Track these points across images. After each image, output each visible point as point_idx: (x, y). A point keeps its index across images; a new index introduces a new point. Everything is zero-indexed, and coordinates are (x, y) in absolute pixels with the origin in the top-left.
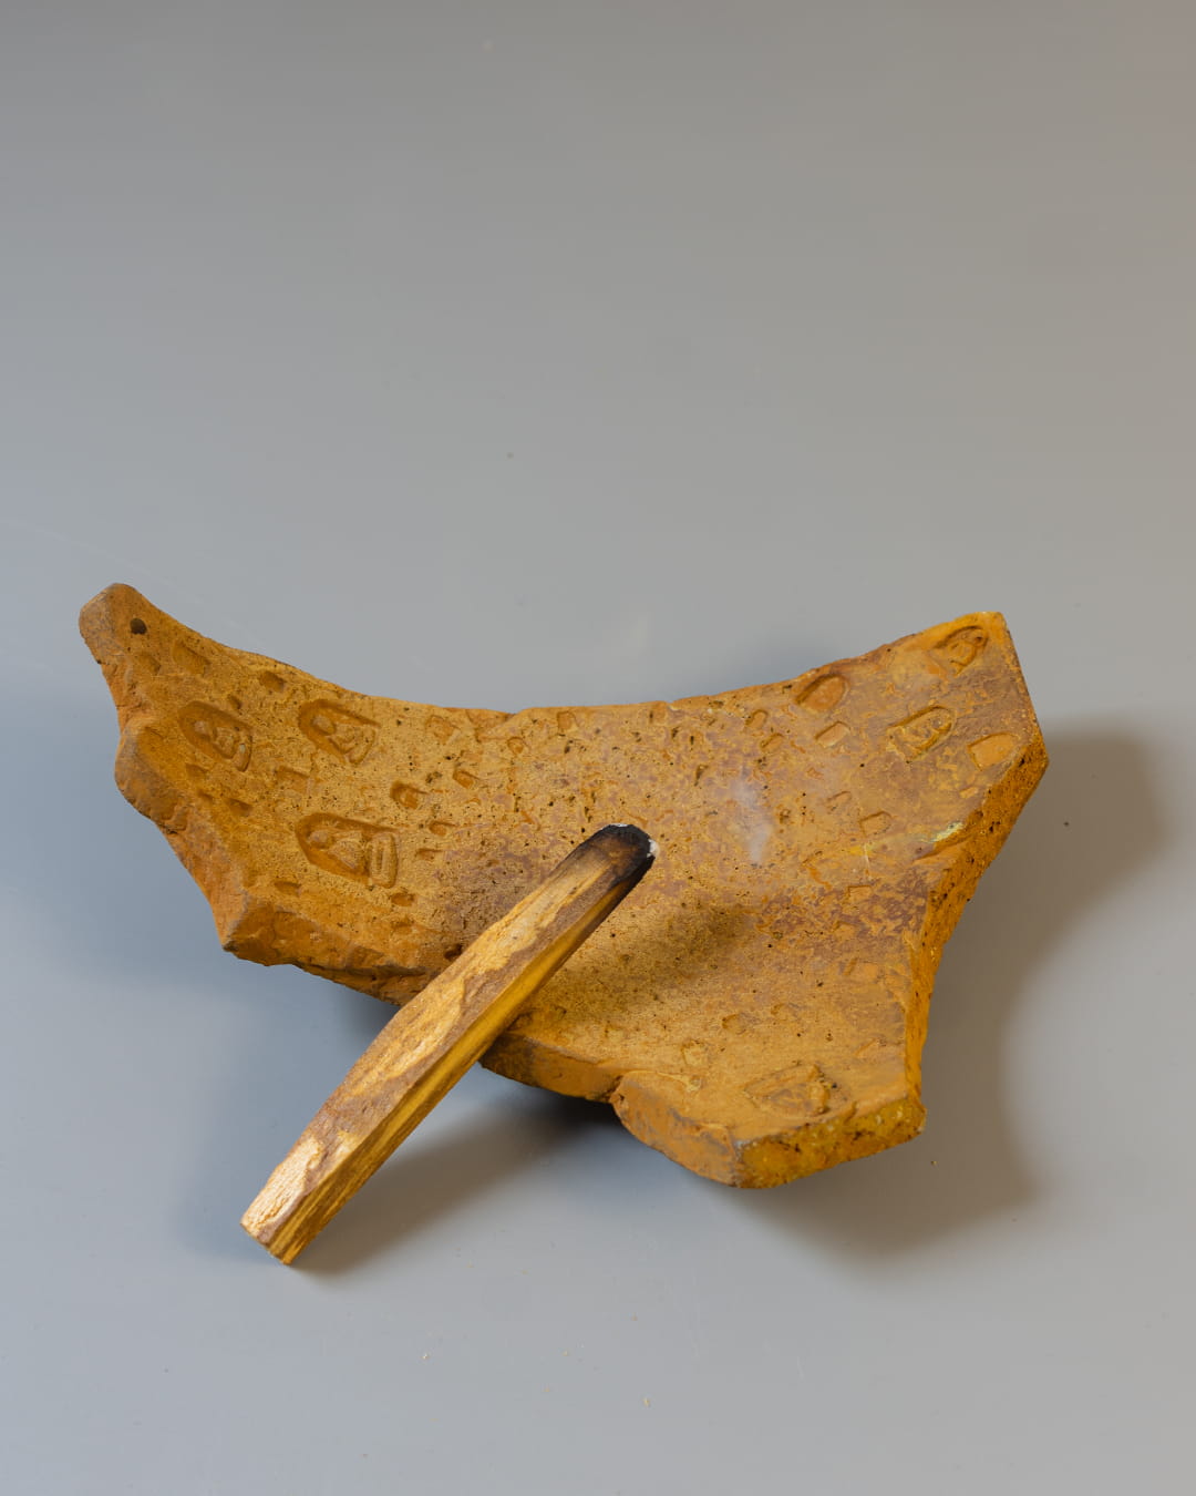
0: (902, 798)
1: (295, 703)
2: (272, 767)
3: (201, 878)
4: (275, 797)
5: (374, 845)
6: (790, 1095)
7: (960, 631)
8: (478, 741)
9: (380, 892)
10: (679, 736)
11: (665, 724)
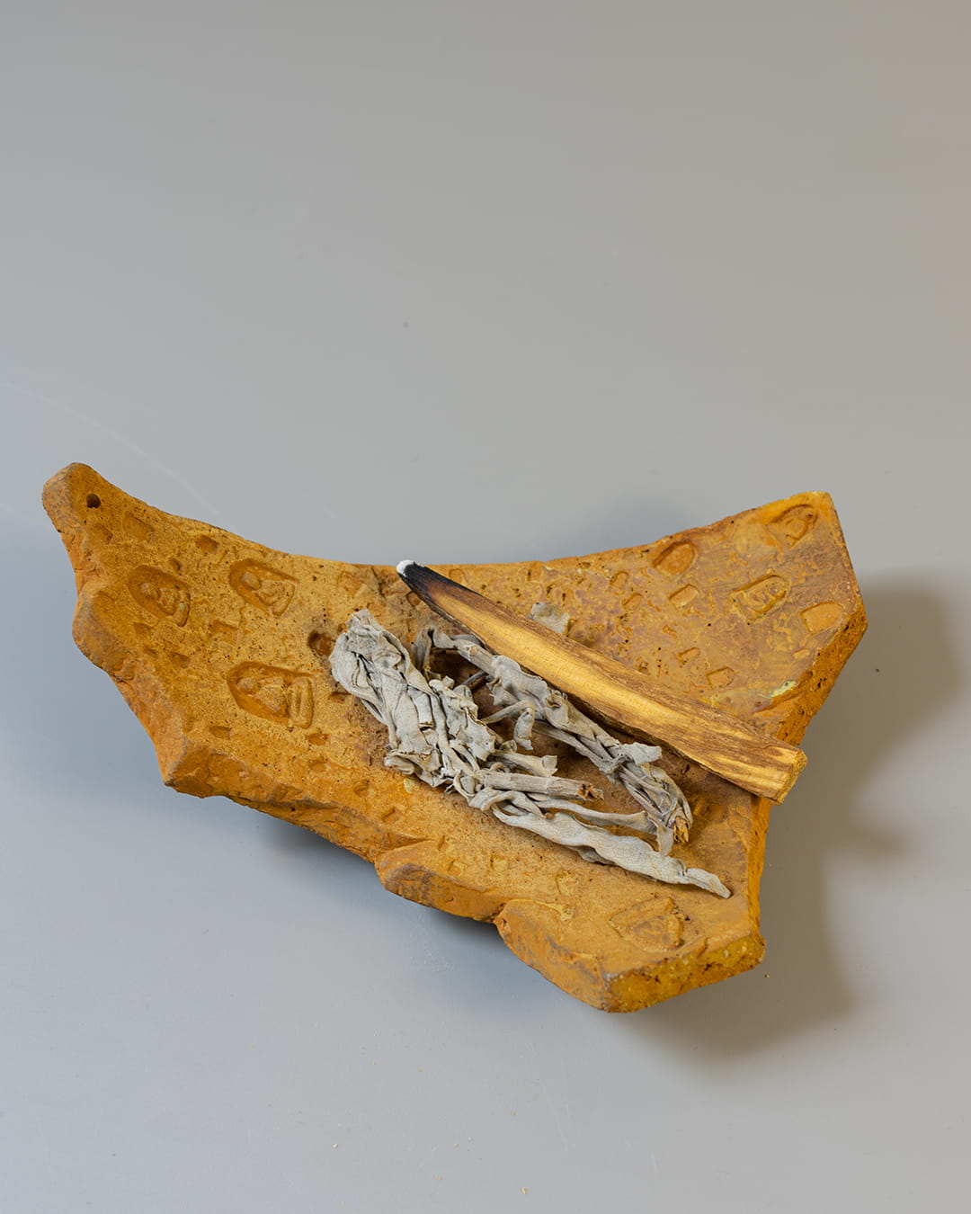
0: (744, 655)
1: (227, 563)
2: (207, 622)
3: (147, 722)
4: (210, 648)
5: (293, 689)
6: (650, 927)
7: (793, 508)
8: (383, 595)
9: (299, 733)
10: (553, 592)
11: (540, 582)
